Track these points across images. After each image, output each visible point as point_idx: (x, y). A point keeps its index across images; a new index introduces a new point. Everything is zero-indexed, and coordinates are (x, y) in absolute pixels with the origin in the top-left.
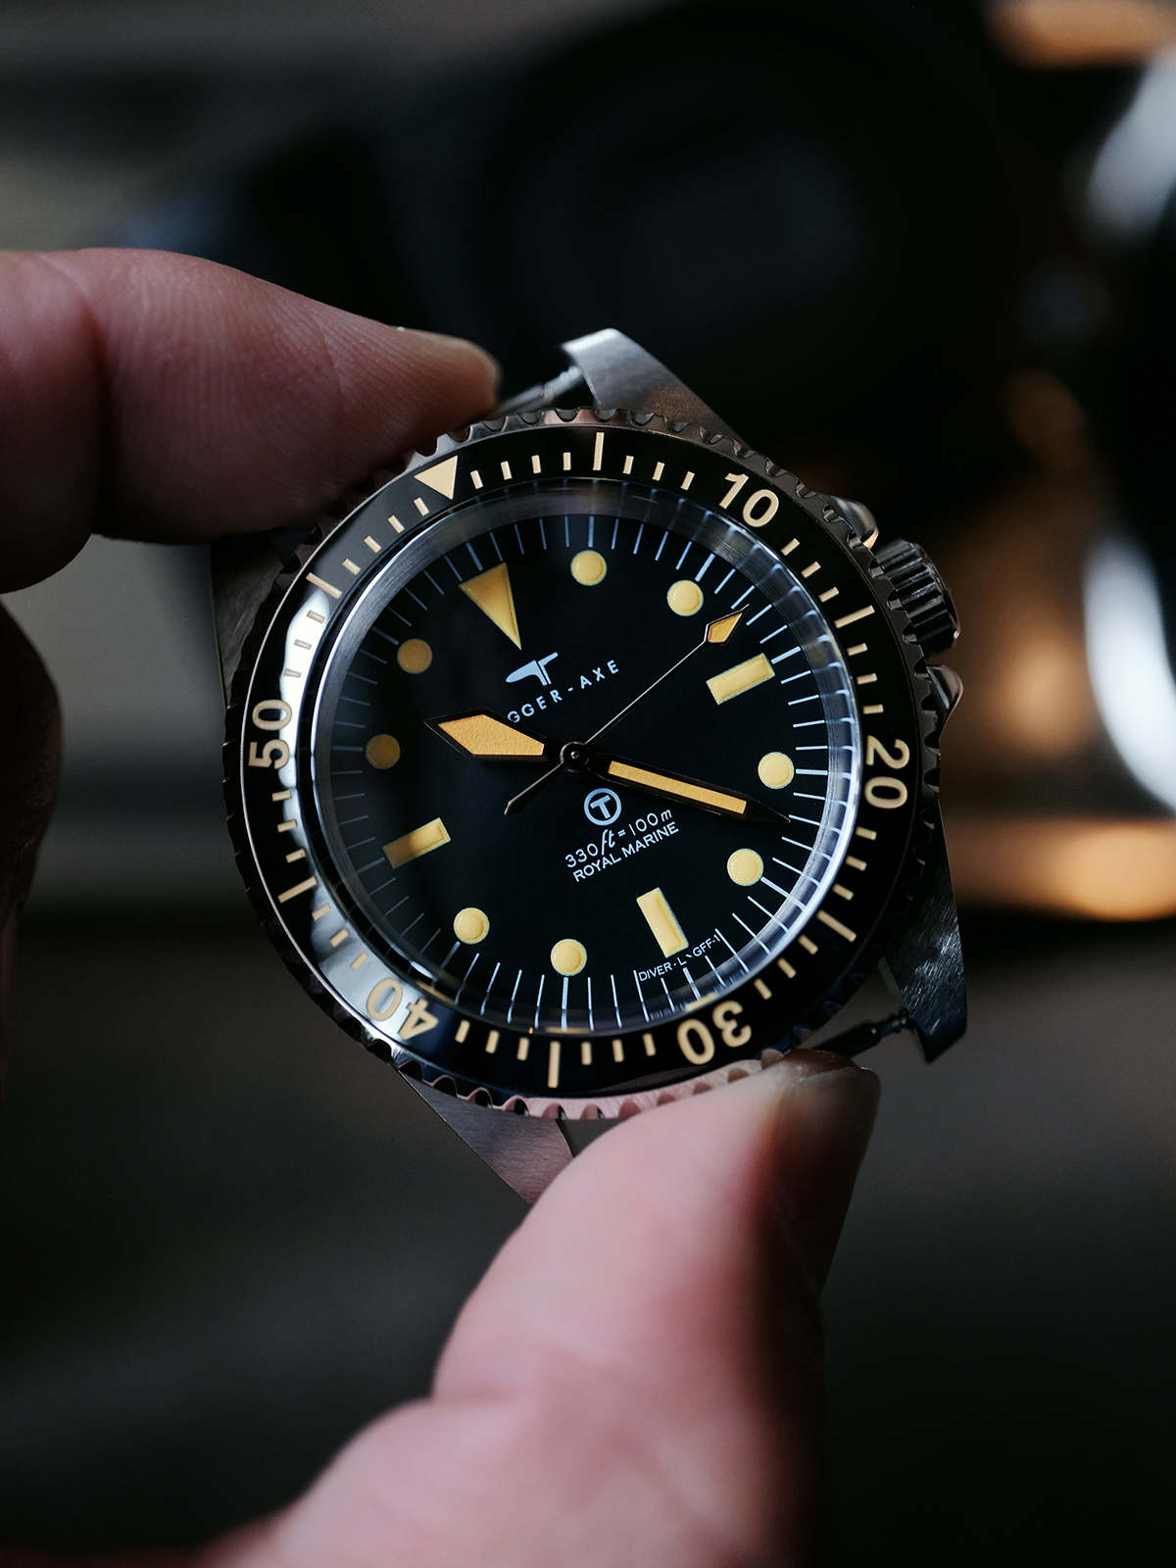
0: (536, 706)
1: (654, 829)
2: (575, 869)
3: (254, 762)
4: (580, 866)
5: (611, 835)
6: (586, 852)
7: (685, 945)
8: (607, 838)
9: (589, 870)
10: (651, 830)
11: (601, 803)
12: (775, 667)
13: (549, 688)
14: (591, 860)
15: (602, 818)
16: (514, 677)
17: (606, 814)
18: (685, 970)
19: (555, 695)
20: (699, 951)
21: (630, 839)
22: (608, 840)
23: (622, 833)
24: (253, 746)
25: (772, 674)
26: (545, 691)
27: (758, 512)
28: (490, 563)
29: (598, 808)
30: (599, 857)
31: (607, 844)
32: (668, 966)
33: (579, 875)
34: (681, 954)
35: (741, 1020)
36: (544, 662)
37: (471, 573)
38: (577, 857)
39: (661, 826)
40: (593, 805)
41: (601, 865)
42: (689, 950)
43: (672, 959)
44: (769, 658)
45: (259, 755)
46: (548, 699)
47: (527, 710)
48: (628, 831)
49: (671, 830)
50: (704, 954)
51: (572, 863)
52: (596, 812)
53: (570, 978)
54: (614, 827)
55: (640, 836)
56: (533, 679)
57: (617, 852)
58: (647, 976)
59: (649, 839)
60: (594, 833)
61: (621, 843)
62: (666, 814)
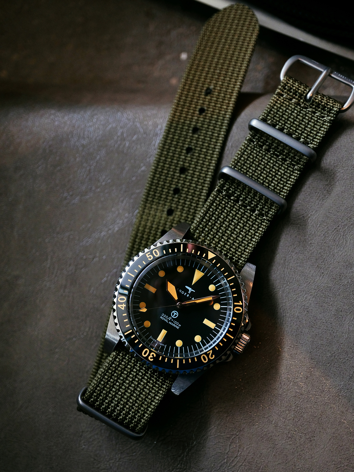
0: (184, 293)
1: (176, 325)
3: (147, 255)
4: (163, 317)
6: (166, 316)
7: (161, 341)
10: (176, 324)
11: (175, 314)
12: (215, 328)
13: (189, 294)
14: (165, 318)
15: (173, 315)
16: (187, 287)
17: (174, 316)
18: (157, 344)
19: (188, 295)
21: (172, 322)
22: (170, 319)
23: (172, 320)
24: (150, 253)
25: (213, 328)
26: (188, 293)
27: (237, 310)
28: (203, 271)
30: (166, 319)
32: (155, 341)
33: (161, 317)
34: (159, 342)
35: (153, 358)
36: (192, 290)
37: (199, 269)
38: (164, 315)
39: (177, 326)
42: (160, 343)
43: (157, 341)
44: (215, 326)
45: (148, 255)
46: (187, 295)
48: (173, 321)
49: (178, 328)
50: (161, 346)
52: (173, 314)
53: (144, 326)
54: (173, 318)
55: (174, 323)
56: (188, 290)
57: (169, 321)
58: (152, 339)
59: (174, 325)
60: (170, 316)
61: (171, 321)
62: (180, 325)
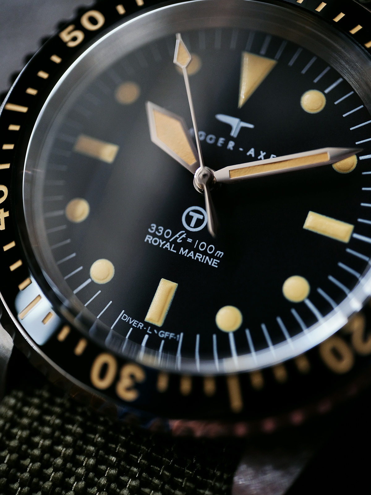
0: (217, 140)
1: (207, 254)
2: (150, 234)
4: (154, 235)
5: (184, 236)
6: (164, 232)
7: (159, 324)
8: (180, 235)
9: (156, 241)
10: (205, 253)
11: (196, 216)
12: (352, 239)
13: (232, 139)
14: (162, 238)
15: (189, 223)
16: (223, 118)
17: (193, 224)
18: (146, 337)
19: (231, 145)
20: (164, 334)
21: (190, 247)
22: (180, 237)
23: (190, 240)
25: (346, 240)
26: (229, 138)
28: (269, 55)
29: (192, 217)
30: (167, 240)
31: (177, 238)
32: (141, 325)
33: (149, 238)
34: (153, 327)
35: (136, 386)
36: (243, 124)
37: (255, 51)
38: (157, 229)
39: (211, 256)
40: (191, 214)
41: (164, 245)
42: (159, 329)
43: (147, 324)
44: (355, 231)
46: (226, 143)
47: (211, 139)
48: (194, 242)
49: (214, 263)
50: (163, 338)
51: (152, 230)
52: (189, 219)
53: (92, 282)
55: (196, 251)
56: (229, 127)
57: (178, 247)
58: (127, 320)
59: (199, 256)
60: (177, 227)
61: (185, 244)
62: (220, 253)
